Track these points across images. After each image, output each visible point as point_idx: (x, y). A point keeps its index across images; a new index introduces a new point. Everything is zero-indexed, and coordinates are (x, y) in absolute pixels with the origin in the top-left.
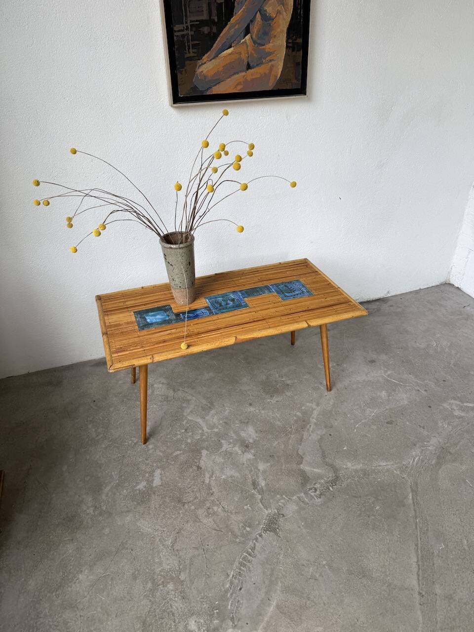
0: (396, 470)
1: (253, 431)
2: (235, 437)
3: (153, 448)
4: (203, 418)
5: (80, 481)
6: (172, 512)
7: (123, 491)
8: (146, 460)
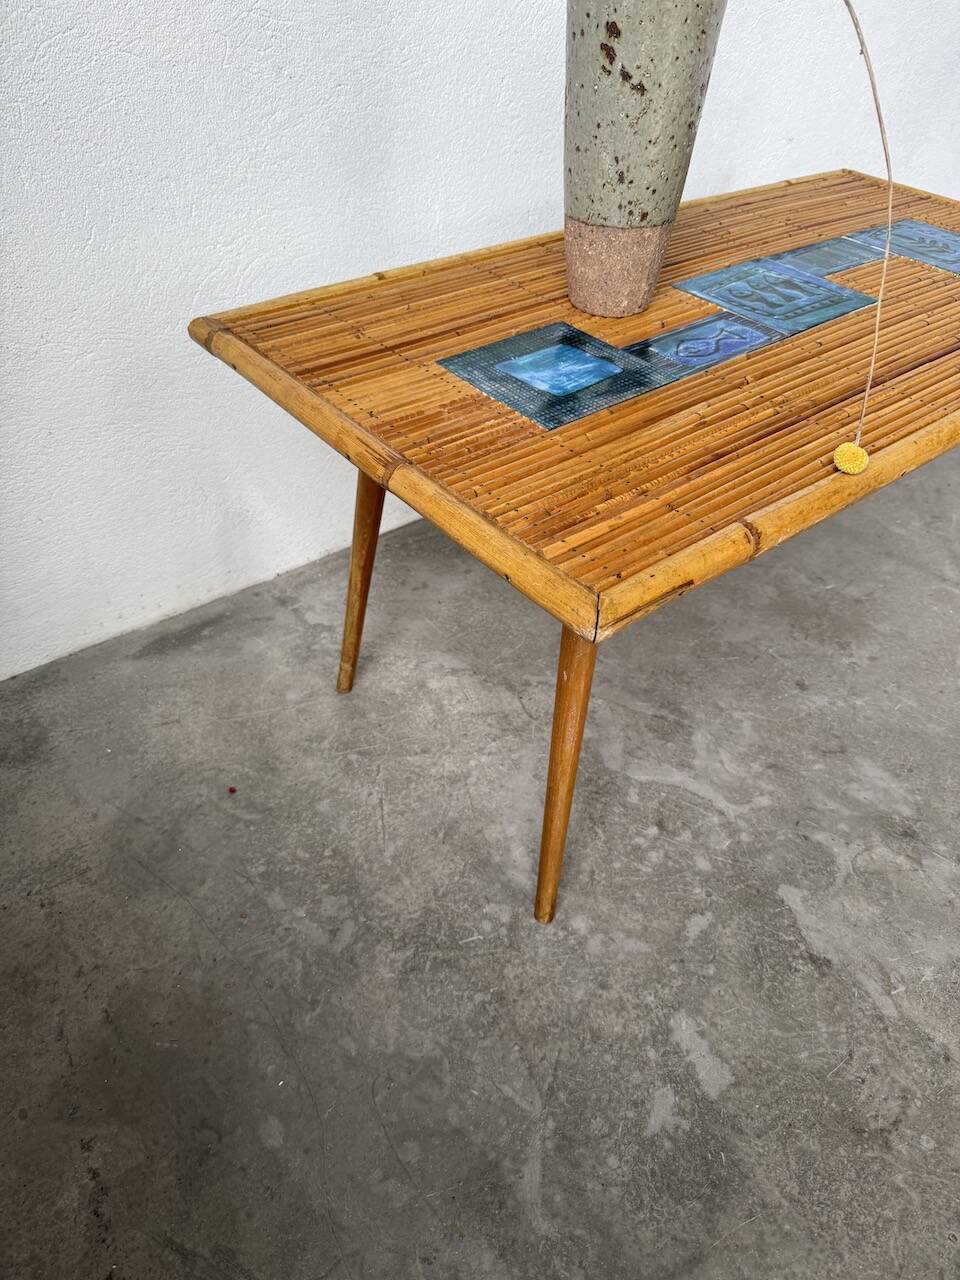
1: (886, 775)
2: (846, 812)
3: (593, 931)
4: (683, 765)
5: (386, 1178)
6: (872, 1195)
7: (603, 1162)
8: (603, 986)
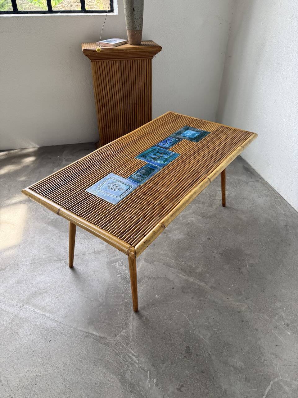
0: (126, 332)
